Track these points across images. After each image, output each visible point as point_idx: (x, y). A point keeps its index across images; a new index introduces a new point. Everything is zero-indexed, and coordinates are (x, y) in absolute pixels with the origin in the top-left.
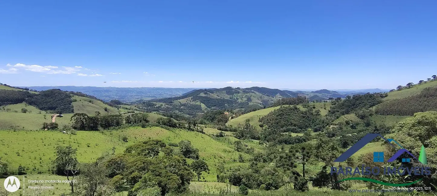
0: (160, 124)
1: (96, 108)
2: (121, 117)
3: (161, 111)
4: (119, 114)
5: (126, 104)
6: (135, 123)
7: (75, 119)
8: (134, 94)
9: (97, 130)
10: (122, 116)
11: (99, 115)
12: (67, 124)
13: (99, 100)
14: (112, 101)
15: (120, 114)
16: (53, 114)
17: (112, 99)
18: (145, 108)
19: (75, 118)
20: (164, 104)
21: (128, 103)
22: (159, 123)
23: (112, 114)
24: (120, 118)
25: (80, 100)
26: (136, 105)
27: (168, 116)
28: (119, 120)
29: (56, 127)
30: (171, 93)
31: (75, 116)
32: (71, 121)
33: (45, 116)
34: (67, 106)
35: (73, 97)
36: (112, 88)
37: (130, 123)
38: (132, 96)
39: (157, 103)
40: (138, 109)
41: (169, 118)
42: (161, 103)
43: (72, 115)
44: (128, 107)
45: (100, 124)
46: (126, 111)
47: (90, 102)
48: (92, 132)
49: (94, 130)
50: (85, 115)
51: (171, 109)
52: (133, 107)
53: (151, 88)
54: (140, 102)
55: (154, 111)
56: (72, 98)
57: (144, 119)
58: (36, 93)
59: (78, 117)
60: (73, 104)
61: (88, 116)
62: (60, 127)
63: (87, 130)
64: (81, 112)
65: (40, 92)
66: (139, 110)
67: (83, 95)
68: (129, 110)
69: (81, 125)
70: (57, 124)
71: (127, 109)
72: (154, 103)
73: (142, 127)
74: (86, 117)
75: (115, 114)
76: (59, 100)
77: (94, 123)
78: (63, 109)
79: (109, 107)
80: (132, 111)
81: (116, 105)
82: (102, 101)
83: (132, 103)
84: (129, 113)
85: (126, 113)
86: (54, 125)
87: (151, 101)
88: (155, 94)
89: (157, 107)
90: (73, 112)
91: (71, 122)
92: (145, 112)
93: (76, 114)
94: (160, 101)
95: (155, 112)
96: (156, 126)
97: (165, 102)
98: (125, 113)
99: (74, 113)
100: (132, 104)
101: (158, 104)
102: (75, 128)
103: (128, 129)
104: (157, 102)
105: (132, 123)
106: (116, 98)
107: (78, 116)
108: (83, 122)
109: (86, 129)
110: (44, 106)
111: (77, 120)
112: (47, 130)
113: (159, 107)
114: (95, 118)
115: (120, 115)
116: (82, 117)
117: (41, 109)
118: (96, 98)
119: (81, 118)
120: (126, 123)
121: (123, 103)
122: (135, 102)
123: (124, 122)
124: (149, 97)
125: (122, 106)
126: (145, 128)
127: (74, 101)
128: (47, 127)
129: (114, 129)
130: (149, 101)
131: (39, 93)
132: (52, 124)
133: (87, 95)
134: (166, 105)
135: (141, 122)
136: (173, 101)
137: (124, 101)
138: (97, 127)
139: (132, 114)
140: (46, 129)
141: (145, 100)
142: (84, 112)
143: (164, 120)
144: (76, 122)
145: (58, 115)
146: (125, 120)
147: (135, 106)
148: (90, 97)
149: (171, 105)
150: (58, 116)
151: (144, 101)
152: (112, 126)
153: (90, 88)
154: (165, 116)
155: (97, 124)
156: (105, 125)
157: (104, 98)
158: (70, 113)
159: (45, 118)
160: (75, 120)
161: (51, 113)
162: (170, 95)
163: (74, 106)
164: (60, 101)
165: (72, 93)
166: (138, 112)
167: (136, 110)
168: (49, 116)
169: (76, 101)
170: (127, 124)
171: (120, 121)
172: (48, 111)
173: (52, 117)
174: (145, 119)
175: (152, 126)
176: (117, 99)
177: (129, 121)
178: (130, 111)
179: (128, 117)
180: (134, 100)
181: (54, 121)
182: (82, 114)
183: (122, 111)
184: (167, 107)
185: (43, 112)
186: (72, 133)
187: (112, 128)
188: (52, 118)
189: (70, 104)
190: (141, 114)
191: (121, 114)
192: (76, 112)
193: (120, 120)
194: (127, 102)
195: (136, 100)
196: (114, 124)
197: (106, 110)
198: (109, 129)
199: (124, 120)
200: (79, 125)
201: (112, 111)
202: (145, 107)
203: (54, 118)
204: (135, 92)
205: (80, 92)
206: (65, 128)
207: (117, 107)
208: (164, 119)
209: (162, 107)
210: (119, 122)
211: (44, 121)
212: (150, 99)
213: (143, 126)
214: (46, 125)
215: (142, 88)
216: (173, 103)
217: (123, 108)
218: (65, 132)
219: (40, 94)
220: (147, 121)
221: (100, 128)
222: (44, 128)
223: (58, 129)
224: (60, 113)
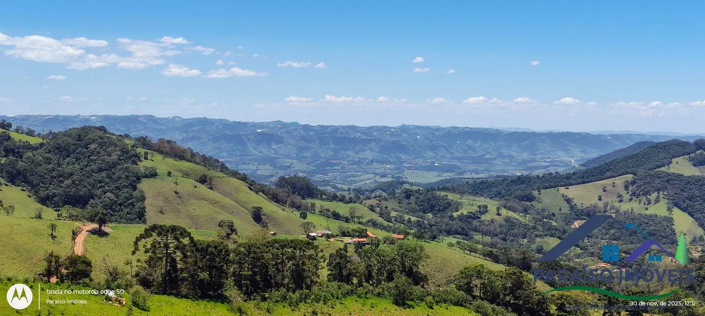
0: (474, 297)
1: (223, 207)
2: (312, 252)
3: (478, 237)
4: (303, 237)
5: (334, 198)
6: (367, 282)
7: (149, 246)
8: (369, 155)
9: (222, 299)
10: (317, 247)
11: (233, 236)
12: (121, 267)
13: (235, 174)
14: (283, 182)
15: (308, 236)
16: (77, 224)
17: (281, 173)
18: (413, 219)
19: (149, 242)
20: (492, 205)
21: (344, 188)
22: (469, 290)
23: (278, 237)
24: (310, 257)
25: (169, 174)
26: (373, 202)
27: (509, 263)
28: (303, 263)
29: (87, 275)
30: (526, 156)
31: (147, 234)
32: (134, 253)
33: (53, 227)
34: (124, 193)
35: (146, 158)
36: (284, 125)
37: (347, 279)
38: (359, 163)
39: (466, 200)
40: (380, 220)
41: (513, 269)
42: (481, 201)
43: (139, 229)
44: (343, 209)
45: (234, 274)
46: (334, 226)
47: (203, 180)
48: (202, 303)
49: (211, 298)
50: (181, 234)
51: (527, 232)
52: (362, 210)
53: (438, 129)
54: (390, 189)
55: (449, 233)
56: (143, 165)
57: (403, 265)
58: (34, 141)
59: (159, 239)
60: (145, 185)
61: (191, 239)
62: (98, 275)
63: (186, 297)
64: (167, 221)
65: (43, 138)
66: (385, 223)
67: (179, 155)
68: (346, 225)
69: (168, 273)
70: (88, 264)
71: (336, 216)
72: (452, 197)
73: (396, 303)
74: (186, 241)
75: (290, 238)
76: (100, 170)
77: (210, 268)
78: (110, 206)
79: (269, 207)
80: (356, 226)
81: (298, 199)
82: (244, 178)
83: (359, 191)
84: (344, 234)
85: (332, 236)
86: (81, 267)
87: (439, 190)
88: (458, 159)
89: (461, 218)
90: (141, 216)
91: (134, 259)
92: (410, 237)
93: (154, 228)
94: (479, 188)
95: (454, 241)
96: (458, 304)
97: (499, 195)
98: (328, 237)
99: (144, 222)
100: (359, 195)
101: (468, 205)
102: (146, 283)
103: (338, 306)
104: (462, 193)
105: (355, 281)
106: (299, 169)
107: (159, 234)
108: (174, 261)
109: (184, 291)
110: (53, 190)
111: (154, 252)
112: (57, 283)
113: (473, 217)
114: (215, 247)
115: (310, 243)
116: (172, 243)
117: (44, 201)
118: (223, 168)
119: (167, 246)
120: (332, 278)
121: (323, 193)
122: (372, 191)
123: (324, 273)
124: (430, 168)
125: (318, 203)
126: (410, 307)
127: (146, 176)
128: (57, 272)
129: (284, 298)
130: (430, 188)
131: (40, 140)
132: (74, 261)
133: (193, 155)
134: (504, 212)
135: (390, 278)
136: (535, 193)
137: (326, 183)
138: (221, 286)
139: (357, 239)
140: (54, 280)
141: (411, 184)
142: (182, 222)
143: (493, 278)
144: (151, 258)
145: (95, 226)
146: (329, 264)
147: (372, 209)
148: (207, 161)
149: (526, 211)
150: (93, 232)
151: (407, 186)
152: (278, 286)
153: (204, 123)
154: (496, 260)
155: (222, 273)
156: (252, 278)
157: (255, 168)
158: (130, 221)
159: (53, 237)
160: (146, 251)
161: (72, 217)
162: (524, 163)
163: (147, 195)
164: (104, 174)
165: (144, 142)
166: (381, 234)
167: (375, 224)
168: (65, 228)
169: (153, 175)
170: (335, 284)
171: (309, 266)
172: (64, 211)
173: (75, 234)
174: (411, 269)
175: (437, 303)
176: (301, 175)
177: (345, 273)
178: (351, 226)
179: (341, 254)
180: (366, 180)
181: (79, 250)
182: (174, 229)
183: (320, 227)
184: (508, 219)
185: (49, 213)
186: (135, 304)
187: (276, 294)
188: (74, 239)
189: (135, 188)
190: (392, 242)
191: (314, 238)
192: (153, 218)
193: (307, 262)
194: (340, 186)
195: (375, 182)
196: (286, 281)
197: (257, 216)
198: (264, 299)
199: (324, 264)
200: (158, 274)
201: (278, 224)
202: (412, 212)
203: (80, 239)
204: (373, 144)
205: (169, 142)
206: (114, 279)
207: (298, 208)
208: (491, 272)
209: (483, 217)
210: (304, 270)
211: (49, 247)
212: (431, 178)
213: (401, 300)
214: (57, 262)
215: (404, 129)
216: (534, 203)
217: (324, 213)
218: (111, 294)
219: (42, 145)
220: (418, 279)
221: (232, 292)
222: (49, 273)
223: (91, 280)
224: (102, 222)
